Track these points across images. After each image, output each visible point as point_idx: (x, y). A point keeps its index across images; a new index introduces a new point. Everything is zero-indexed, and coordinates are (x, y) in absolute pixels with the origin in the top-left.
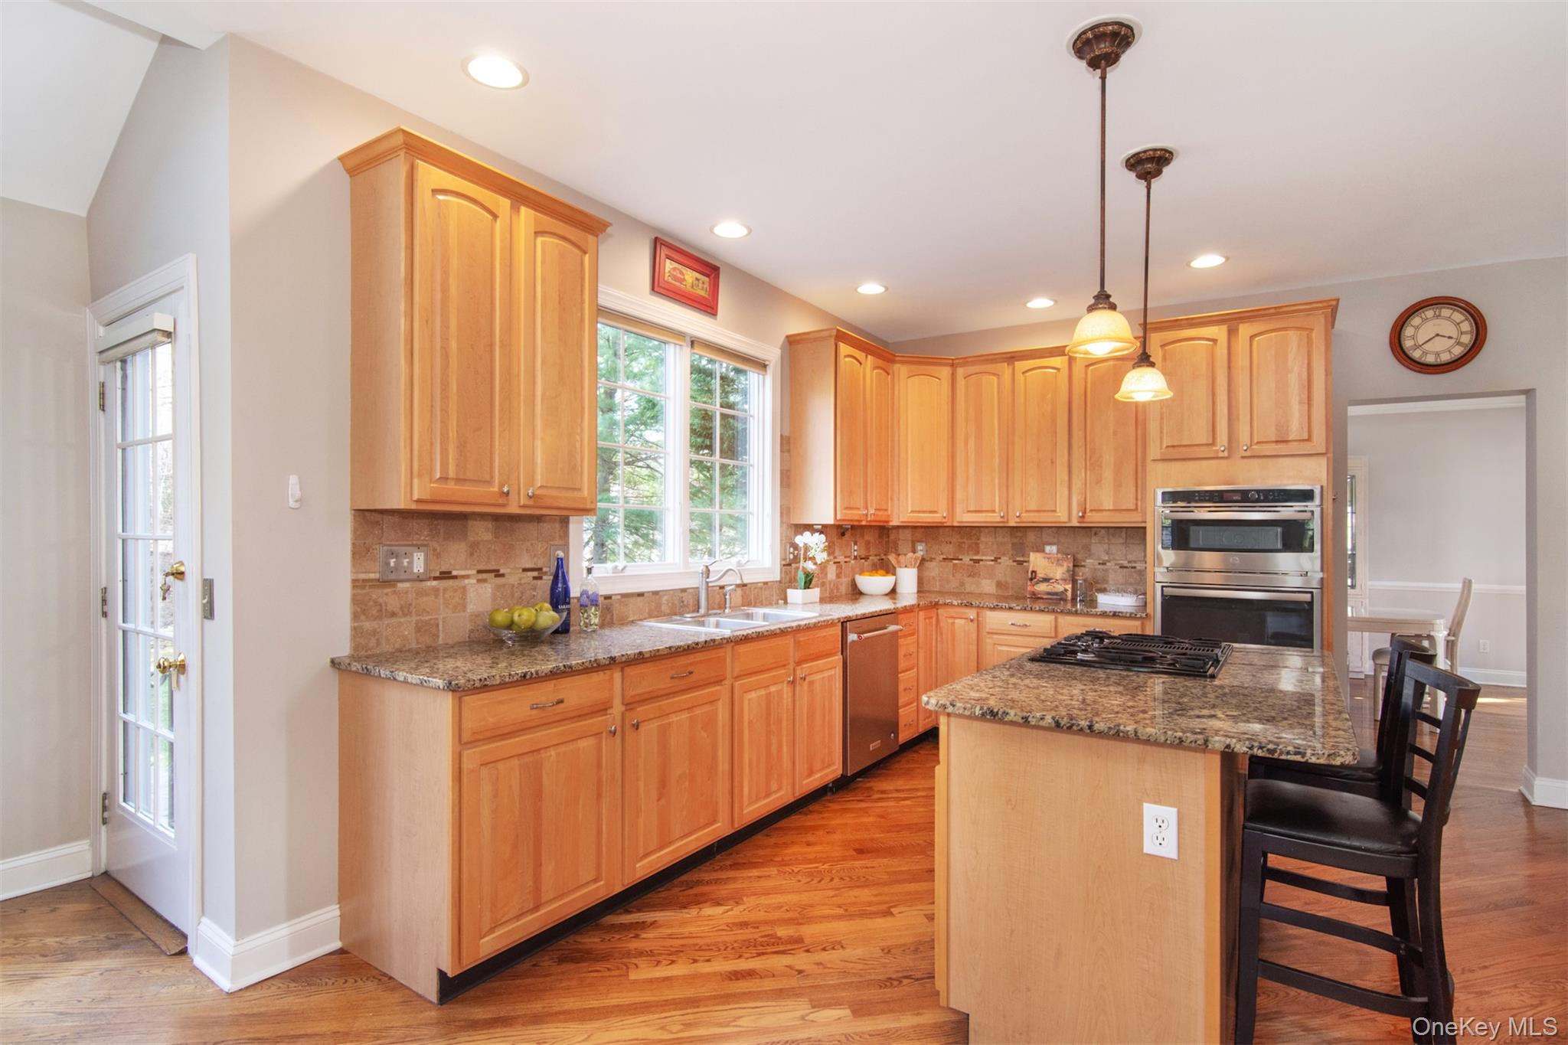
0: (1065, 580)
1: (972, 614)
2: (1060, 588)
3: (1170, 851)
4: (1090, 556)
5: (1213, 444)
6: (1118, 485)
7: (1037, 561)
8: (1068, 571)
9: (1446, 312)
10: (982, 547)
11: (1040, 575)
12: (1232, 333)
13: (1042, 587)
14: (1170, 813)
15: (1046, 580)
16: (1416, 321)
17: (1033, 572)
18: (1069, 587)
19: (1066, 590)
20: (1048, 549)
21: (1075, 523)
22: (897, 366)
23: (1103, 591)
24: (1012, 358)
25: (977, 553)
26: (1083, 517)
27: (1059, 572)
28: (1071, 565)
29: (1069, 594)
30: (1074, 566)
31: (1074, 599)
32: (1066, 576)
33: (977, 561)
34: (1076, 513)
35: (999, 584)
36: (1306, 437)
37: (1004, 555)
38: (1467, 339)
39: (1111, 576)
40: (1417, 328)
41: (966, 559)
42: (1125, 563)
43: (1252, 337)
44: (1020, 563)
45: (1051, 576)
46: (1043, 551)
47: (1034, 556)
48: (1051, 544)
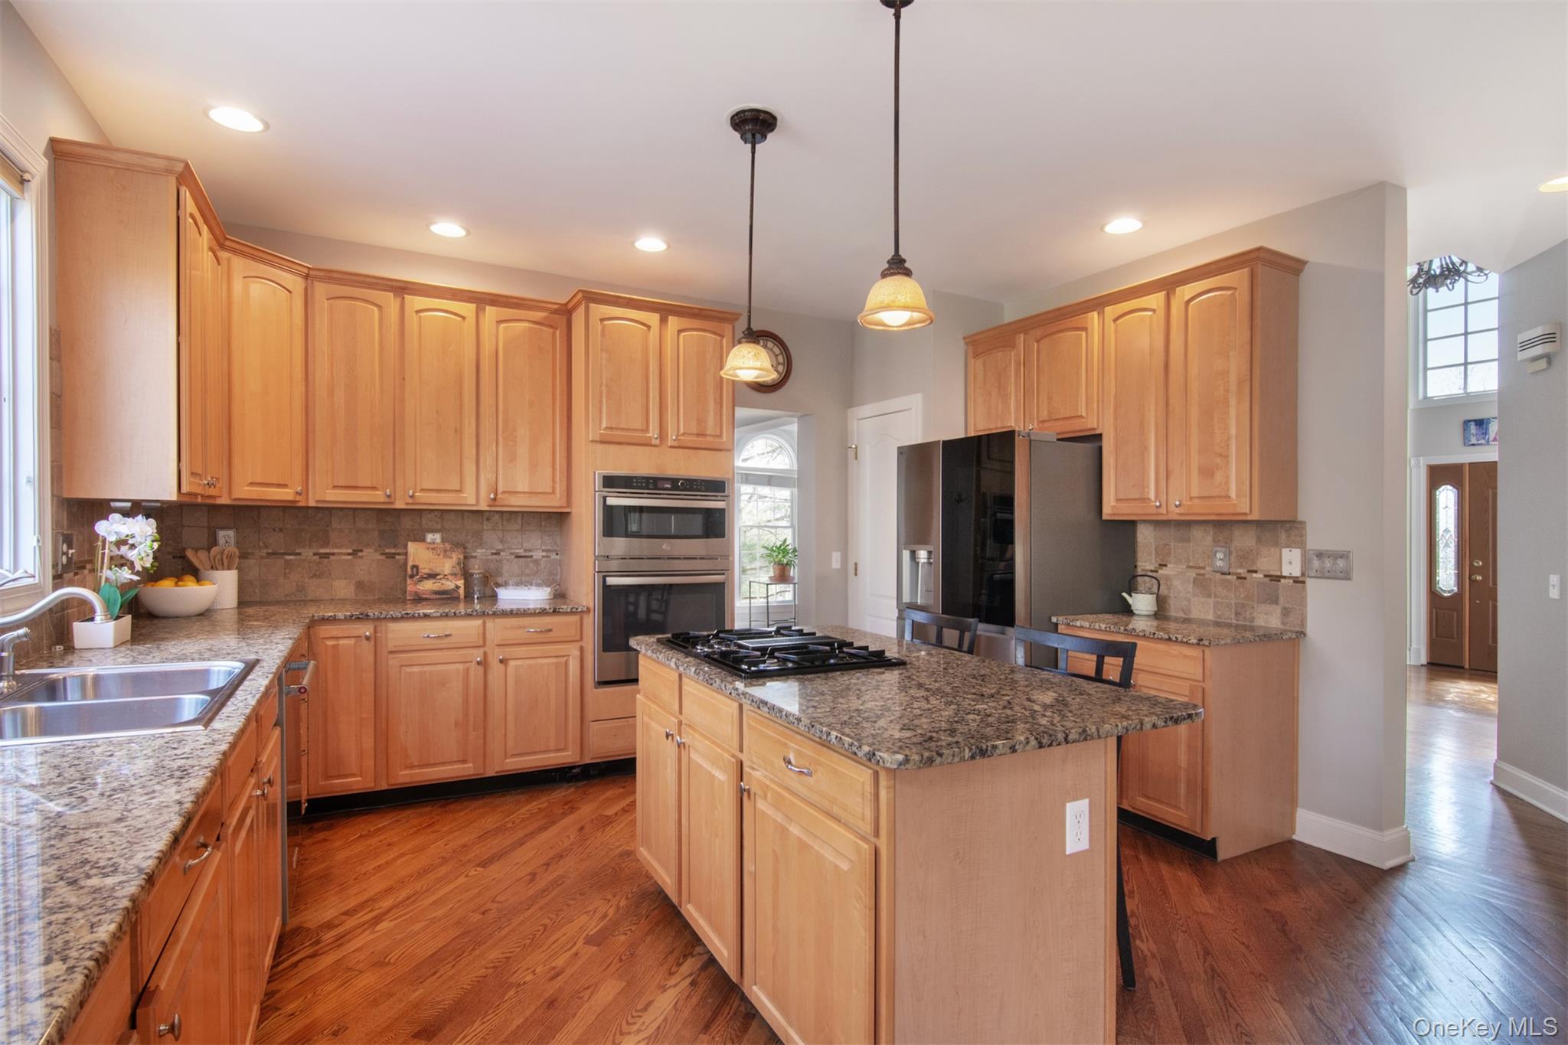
0: (455, 575)
1: (367, 629)
2: (449, 585)
4: (481, 545)
6: (533, 467)
7: (417, 553)
8: (459, 564)
10: (333, 536)
11: (425, 570)
13: (427, 586)
15: (432, 576)
17: (413, 567)
18: (461, 583)
19: (458, 587)
20: (430, 537)
21: (483, 506)
23: (503, 584)
24: (402, 289)
25: (326, 544)
26: (495, 499)
27: (448, 565)
28: (462, 557)
29: (462, 591)
30: (465, 557)
31: (469, 596)
32: (457, 570)
33: (327, 556)
34: (484, 494)
35: (360, 586)
37: (368, 546)
39: (506, 568)
41: (308, 553)
42: (521, 552)
43: (678, 331)
44: (391, 556)
45: (438, 571)
46: (423, 540)
47: (412, 547)
48: (433, 531)
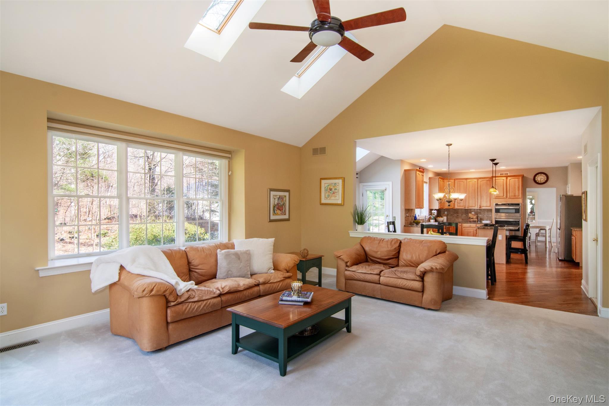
0: (476, 219)
2: (475, 220)
3: (501, 239)
4: (481, 214)
5: (504, 196)
6: (487, 202)
7: (470, 215)
9: (542, 175)
10: (459, 213)
11: (471, 218)
12: (507, 178)
13: (472, 220)
14: (501, 236)
15: (472, 218)
16: (537, 176)
17: (469, 217)
18: (477, 220)
20: (472, 213)
21: (478, 209)
22: (445, 180)
23: (484, 220)
24: (467, 179)
26: (481, 208)
29: (477, 221)
30: (478, 216)
32: (476, 218)
33: (458, 215)
34: (479, 207)
36: (518, 195)
37: (464, 214)
38: (545, 179)
39: (485, 217)
40: (538, 177)
41: (456, 215)
43: (510, 180)
44: (467, 215)
46: (471, 213)
47: (470, 214)
48: (473, 212)
